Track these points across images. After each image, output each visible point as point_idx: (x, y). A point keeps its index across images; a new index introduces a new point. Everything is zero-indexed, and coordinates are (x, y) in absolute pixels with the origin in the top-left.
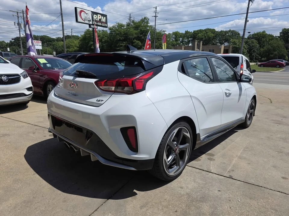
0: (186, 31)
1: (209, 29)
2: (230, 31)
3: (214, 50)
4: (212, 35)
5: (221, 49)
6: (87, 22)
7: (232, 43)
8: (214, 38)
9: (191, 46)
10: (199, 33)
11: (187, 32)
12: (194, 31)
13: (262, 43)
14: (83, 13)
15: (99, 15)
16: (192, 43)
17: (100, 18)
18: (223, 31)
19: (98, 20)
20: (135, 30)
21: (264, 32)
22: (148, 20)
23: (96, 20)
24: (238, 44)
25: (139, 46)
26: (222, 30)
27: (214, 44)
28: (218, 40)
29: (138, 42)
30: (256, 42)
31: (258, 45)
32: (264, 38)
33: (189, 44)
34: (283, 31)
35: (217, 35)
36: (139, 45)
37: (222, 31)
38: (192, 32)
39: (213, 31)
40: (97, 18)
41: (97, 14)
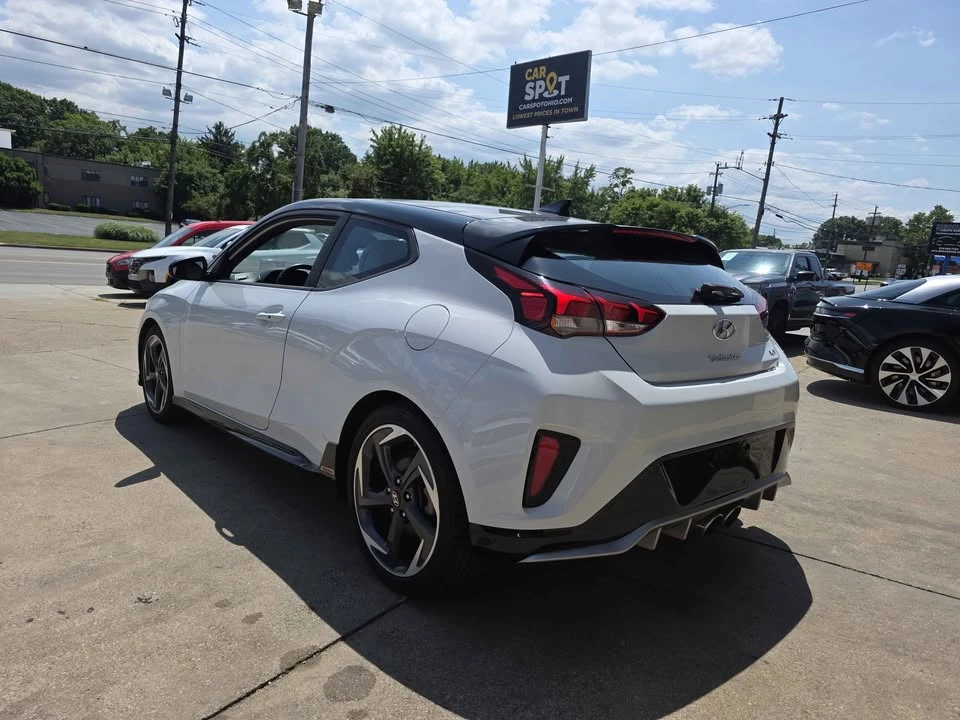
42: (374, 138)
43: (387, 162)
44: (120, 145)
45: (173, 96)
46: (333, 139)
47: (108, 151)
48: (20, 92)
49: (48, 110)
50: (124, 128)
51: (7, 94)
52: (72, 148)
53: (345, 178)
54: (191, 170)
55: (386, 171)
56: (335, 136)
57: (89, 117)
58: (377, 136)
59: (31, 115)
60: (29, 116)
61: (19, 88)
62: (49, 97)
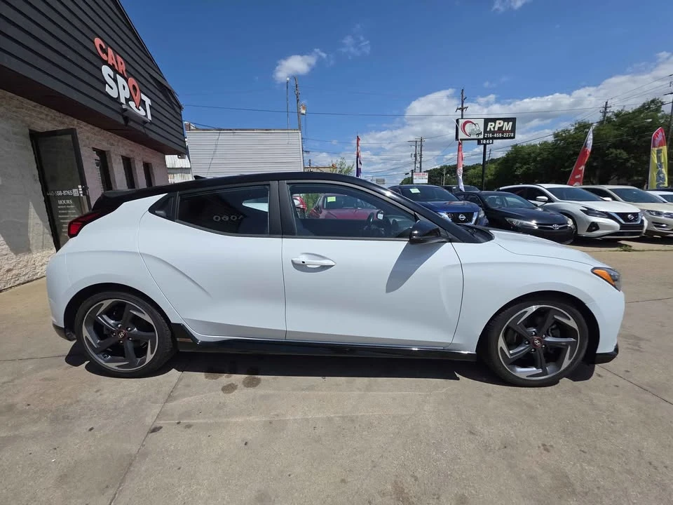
6: (475, 137)
14: (468, 125)
15: (498, 122)
17: (501, 126)
19: (496, 129)
20: (614, 129)
22: (660, 104)
23: (492, 130)
25: (622, 161)
29: (619, 151)
36: (621, 158)
40: (494, 128)
41: (494, 120)
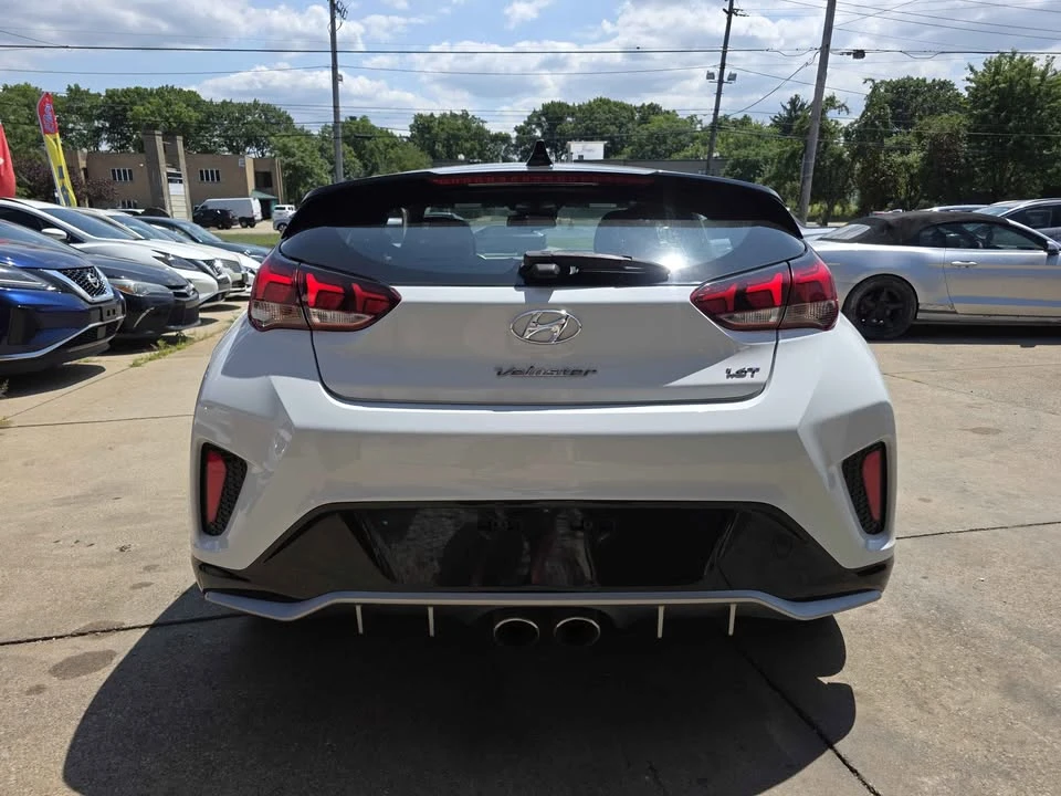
0: (69, 89)
1: (172, 90)
2: (256, 104)
3: (217, 172)
4: (195, 115)
5: (243, 170)
7: (279, 149)
8: (202, 126)
9: (108, 152)
10: (134, 103)
11: (75, 93)
12: (111, 94)
13: (367, 156)
16: (109, 140)
18: (231, 102)
21: (364, 119)
24: (299, 154)
26: (228, 100)
27: (206, 151)
28: (218, 136)
30: (350, 152)
31: (357, 161)
32: (369, 138)
33: (97, 145)
34: (416, 121)
35: (210, 115)
37: (224, 103)
38: (100, 95)
39: (192, 100)
42: (972, 76)
43: (986, 105)
44: (694, 139)
45: (717, 78)
46: (941, 88)
47: (683, 147)
48: (616, 104)
49: (637, 116)
50: (700, 122)
51: (606, 108)
52: (653, 151)
53: (920, 136)
54: (757, 154)
55: (984, 118)
56: (944, 83)
57: (670, 115)
58: (976, 73)
59: (623, 124)
60: (621, 125)
61: (616, 100)
62: (639, 104)
